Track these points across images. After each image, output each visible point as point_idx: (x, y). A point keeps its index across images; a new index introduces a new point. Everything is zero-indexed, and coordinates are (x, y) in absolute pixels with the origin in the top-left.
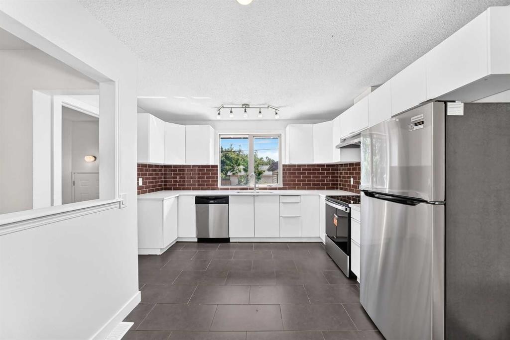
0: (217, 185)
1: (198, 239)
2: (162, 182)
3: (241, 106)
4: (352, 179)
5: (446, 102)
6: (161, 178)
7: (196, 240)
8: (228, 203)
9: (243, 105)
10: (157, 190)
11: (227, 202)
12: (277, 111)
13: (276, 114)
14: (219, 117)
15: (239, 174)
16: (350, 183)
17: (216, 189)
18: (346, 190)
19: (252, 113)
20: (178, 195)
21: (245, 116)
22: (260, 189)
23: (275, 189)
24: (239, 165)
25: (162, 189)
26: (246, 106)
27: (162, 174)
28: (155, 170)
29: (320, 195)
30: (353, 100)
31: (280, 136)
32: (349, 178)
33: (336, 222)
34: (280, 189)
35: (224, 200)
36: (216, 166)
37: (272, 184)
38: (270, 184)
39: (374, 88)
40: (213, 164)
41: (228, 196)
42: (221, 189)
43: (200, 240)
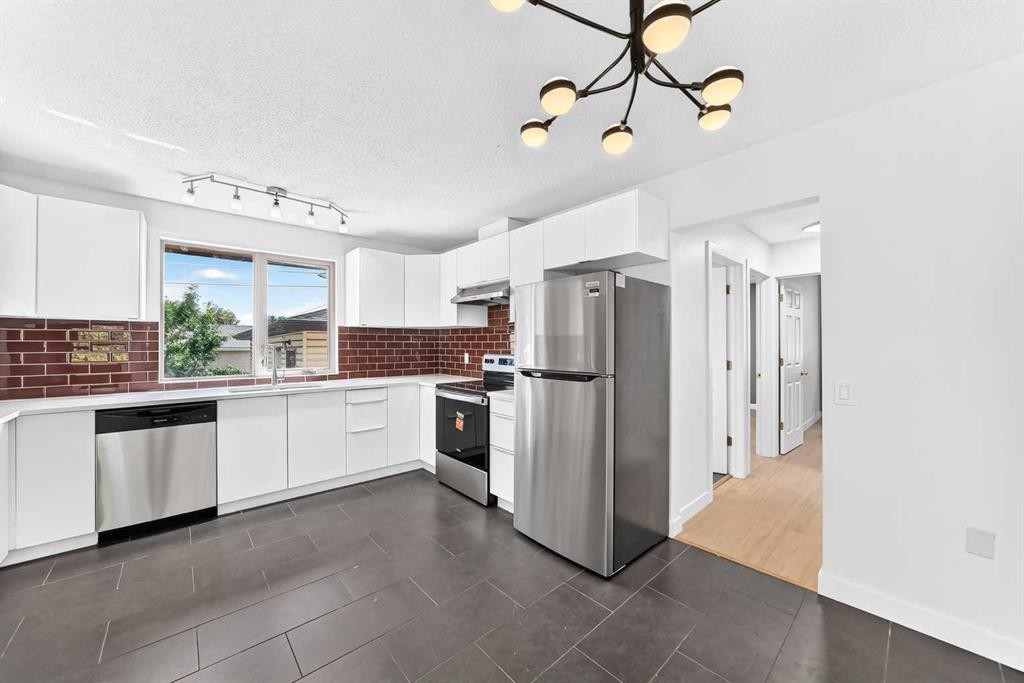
1: (100, 535)
3: (265, 190)
4: (466, 356)
5: (615, 273)
7: (96, 541)
8: (215, 420)
9: (271, 188)
11: (213, 417)
13: (343, 223)
14: (189, 200)
16: (463, 361)
18: (455, 373)
19: (291, 212)
21: (275, 214)
22: (287, 380)
23: (323, 378)
26: (277, 192)
29: (421, 383)
30: (477, 229)
31: (330, 266)
32: (463, 353)
33: (460, 425)
34: (332, 377)
35: (205, 412)
36: (155, 325)
37: (314, 370)
38: (309, 369)
39: (518, 222)
40: (149, 320)
41: (215, 401)
42: (169, 387)
43: (107, 538)
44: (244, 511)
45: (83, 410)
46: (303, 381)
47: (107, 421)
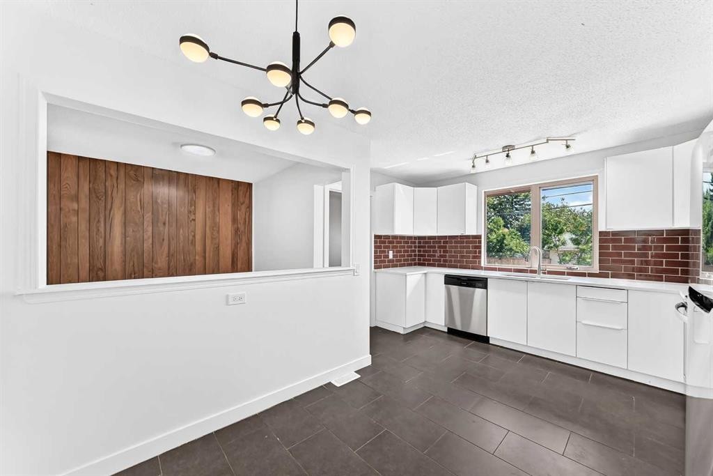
0: (480, 262)
1: (448, 328)
2: (415, 255)
3: (501, 150)
6: (415, 251)
7: (446, 330)
8: (486, 288)
9: (504, 148)
10: (410, 265)
11: (485, 286)
12: (569, 143)
13: (568, 146)
15: (562, 248)
17: (480, 268)
20: (425, 272)
24: (561, 232)
25: (415, 264)
26: (508, 149)
27: (415, 247)
28: (407, 243)
31: (594, 180)
35: (482, 283)
36: (479, 237)
37: (576, 267)
40: (475, 234)
41: (487, 278)
42: (487, 269)
43: (452, 332)
44: (502, 347)
45: (439, 273)
46: (564, 275)
47: (450, 280)
